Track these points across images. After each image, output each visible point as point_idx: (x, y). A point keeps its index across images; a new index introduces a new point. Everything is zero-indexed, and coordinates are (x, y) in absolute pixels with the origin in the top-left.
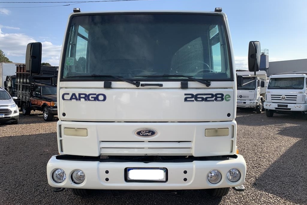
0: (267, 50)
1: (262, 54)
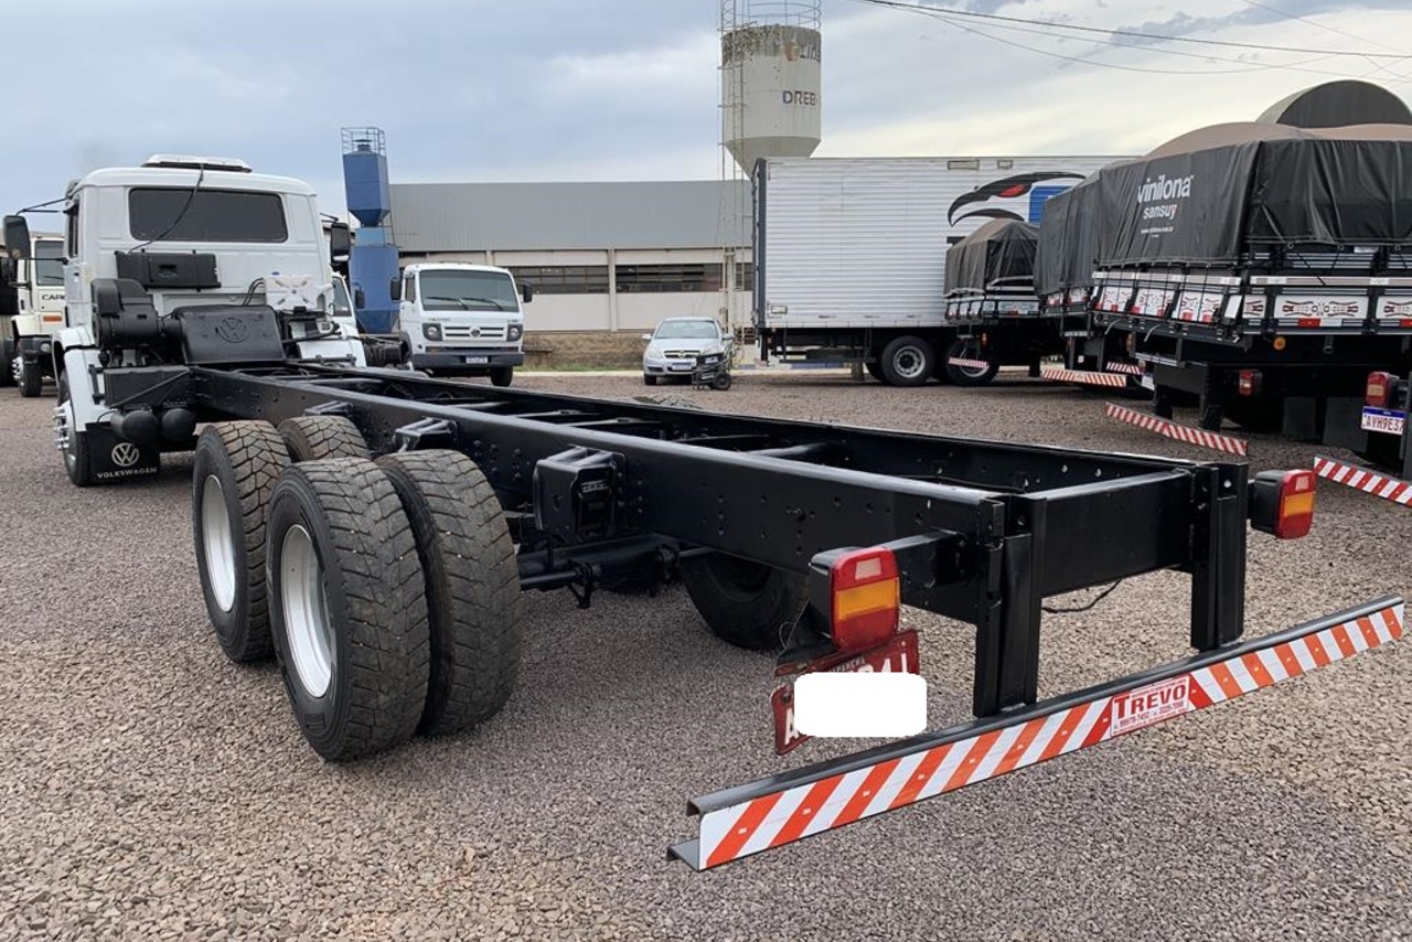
0: (379, 135)
1: (359, 146)
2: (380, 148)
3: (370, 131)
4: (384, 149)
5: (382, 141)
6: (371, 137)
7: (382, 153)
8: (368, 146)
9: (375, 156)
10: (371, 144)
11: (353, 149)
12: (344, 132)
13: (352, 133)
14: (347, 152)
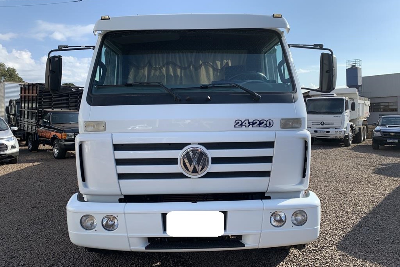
1: (352, 66)
2: (359, 66)
3: (356, 61)
4: (361, 66)
5: (360, 63)
6: (356, 63)
7: (360, 67)
8: (355, 66)
9: (357, 68)
10: (356, 65)
11: (349, 66)
12: (347, 62)
13: (350, 62)
14: (348, 68)
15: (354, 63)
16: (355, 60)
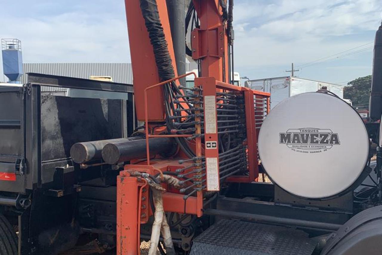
0: (18, 42)
1: (9, 47)
5: (19, 44)
7: (20, 50)
10: (15, 46)
11: (6, 48)
13: (6, 41)
14: (4, 49)
15: (12, 43)
16: (12, 40)
